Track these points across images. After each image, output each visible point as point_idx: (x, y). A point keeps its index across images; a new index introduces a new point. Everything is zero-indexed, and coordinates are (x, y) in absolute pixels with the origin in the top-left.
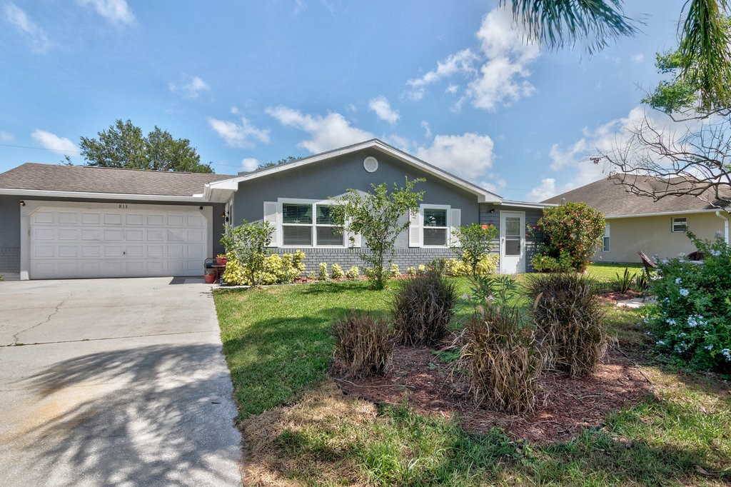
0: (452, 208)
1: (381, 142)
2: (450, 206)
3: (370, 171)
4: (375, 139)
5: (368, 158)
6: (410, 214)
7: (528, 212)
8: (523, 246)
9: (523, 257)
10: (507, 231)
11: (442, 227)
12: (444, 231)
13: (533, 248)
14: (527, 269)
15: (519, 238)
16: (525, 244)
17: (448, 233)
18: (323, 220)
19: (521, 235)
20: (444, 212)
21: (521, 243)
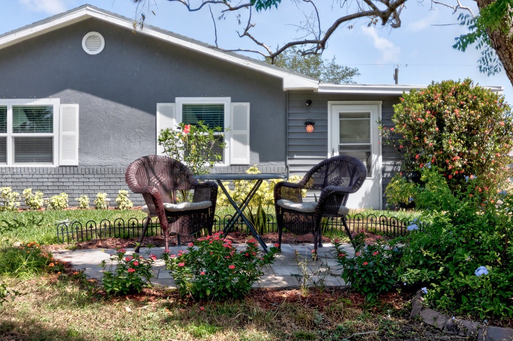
0: (233, 101)
1: (96, 8)
2: (229, 99)
3: (90, 53)
4: (86, 5)
5: (89, 35)
6: (158, 113)
7: (389, 101)
8: (378, 161)
9: (376, 181)
10: (342, 136)
11: (216, 134)
12: (221, 139)
13: (395, 165)
14: (384, 203)
15: (369, 147)
16: (381, 157)
17: (226, 141)
18: (23, 128)
19: (372, 143)
20: (221, 108)
21: (374, 157)
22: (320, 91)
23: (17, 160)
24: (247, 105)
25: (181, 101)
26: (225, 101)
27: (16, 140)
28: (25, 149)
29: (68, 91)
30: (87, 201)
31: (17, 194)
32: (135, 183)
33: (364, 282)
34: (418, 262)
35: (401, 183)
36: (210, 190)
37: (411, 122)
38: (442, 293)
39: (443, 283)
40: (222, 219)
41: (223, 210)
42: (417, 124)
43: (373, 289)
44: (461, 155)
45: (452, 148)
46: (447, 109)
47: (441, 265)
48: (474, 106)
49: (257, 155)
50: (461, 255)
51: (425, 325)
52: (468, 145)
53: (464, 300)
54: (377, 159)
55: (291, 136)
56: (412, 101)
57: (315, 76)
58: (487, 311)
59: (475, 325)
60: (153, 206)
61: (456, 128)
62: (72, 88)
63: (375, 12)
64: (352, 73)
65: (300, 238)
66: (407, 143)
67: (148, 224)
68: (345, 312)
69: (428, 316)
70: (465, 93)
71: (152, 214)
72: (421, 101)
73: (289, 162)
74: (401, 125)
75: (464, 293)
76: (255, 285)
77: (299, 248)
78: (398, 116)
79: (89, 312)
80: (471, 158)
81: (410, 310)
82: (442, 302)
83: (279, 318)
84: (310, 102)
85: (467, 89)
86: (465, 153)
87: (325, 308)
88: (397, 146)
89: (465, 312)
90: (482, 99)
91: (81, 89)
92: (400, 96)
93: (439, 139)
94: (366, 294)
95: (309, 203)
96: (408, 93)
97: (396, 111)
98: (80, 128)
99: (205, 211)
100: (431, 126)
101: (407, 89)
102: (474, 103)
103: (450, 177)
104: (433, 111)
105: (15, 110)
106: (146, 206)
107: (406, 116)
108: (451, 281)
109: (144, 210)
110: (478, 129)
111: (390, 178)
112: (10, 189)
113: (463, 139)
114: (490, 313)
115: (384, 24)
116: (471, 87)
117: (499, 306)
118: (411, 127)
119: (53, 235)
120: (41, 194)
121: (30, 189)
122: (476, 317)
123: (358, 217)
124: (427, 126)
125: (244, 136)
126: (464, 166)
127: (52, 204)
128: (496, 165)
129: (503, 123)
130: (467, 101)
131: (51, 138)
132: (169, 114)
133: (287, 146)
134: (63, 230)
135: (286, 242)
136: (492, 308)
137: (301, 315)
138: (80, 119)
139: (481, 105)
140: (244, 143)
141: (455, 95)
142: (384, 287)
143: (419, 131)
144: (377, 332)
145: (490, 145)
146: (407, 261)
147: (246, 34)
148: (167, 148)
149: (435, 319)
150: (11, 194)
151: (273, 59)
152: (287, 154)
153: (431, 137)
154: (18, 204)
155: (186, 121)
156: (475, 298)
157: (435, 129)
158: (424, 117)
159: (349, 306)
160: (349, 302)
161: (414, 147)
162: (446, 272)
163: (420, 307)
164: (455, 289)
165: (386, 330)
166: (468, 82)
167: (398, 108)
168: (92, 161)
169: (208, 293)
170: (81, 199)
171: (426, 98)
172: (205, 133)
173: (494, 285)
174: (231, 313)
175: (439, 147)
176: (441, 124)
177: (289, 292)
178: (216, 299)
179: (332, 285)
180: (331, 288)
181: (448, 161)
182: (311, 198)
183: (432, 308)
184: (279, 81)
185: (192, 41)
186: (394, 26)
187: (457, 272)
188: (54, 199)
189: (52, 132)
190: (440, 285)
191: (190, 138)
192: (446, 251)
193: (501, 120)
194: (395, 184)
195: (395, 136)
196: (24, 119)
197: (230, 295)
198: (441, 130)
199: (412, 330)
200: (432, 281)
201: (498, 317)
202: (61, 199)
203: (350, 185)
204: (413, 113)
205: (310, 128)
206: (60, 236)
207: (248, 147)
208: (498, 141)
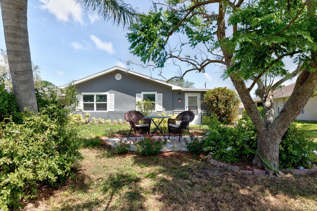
0: (158, 93)
3: (117, 79)
4: (117, 66)
5: (117, 74)
6: (136, 97)
7: (203, 93)
8: (200, 111)
9: (199, 116)
10: (189, 103)
11: (153, 102)
12: (154, 104)
13: (204, 112)
14: (201, 122)
15: (197, 106)
16: (200, 109)
17: (156, 105)
18: (99, 101)
19: (198, 105)
20: (154, 95)
21: (198, 109)
22: (182, 90)
23: (97, 110)
24: (162, 94)
25: (143, 93)
26: (155, 93)
27: (97, 104)
28: (100, 107)
29: (111, 90)
30: (116, 122)
31: (97, 119)
32: (127, 119)
33: (193, 150)
34: (209, 144)
35: (206, 117)
36: (149, 121)
37: (209, 99)
38: (217, 154)
39: (217, 151)
40: (153, 128)
41: (153, 126)
42: (211, 100)
43: (196, 152)
44: (224, 109)
45: (221, 107)
46: (219, 96)
47: (216, 146)
48: (227, 95)
49: (164, 109)
50: (222, 143)
51: (211, 164)
52: (226, 106)
53: (223, 157)
54: (199, 110)
55: (174, 103)
56: (209, 93)
57: (181, 86)
58: (230, 161)
59: (227, 165)
60: (132, 125)
61: (222, 101)
62: (112, 90)
63: (197, 69)
64: (193, 84)
65: (176, 135)
66: (208, 105)
67: (131, 130)
68: (187, 160)
69: (212, 162)
70: (225, 91)
71: (132, 128)
72: (212, 93)
73: (174, 111)
74: (206, 100)
75: (223, 154)
76: (161, 150)
77: (175, 138)
78: (205, 97)
79: (111, 159)
80: (227, 110)
81: (207, 159)
82: (217, 157)
83: (167, 162)
84: (180, 93)
85: (225, 90)
86: (225, 108)
87: (181, 158)
88: (205, 106)
89: (223, 160)
90: (230, 92)
91: (115, 90)
92: (206, 91)
93: (217, 104)
94: (194, 154)
95: (178, 125)
96: (208, 91)
97: (205, 96)
98: (115, 101)
99: (147, 127)
100: (215, 100)
101: (208, 90)
102: (227, 94)
103: (220, 115)
104: (215, 96)
105: (96, 95)
106: (130, 126)
107: (207, 97)
108: (219, 151)
109: (130, 127)
110: (229, 101)
111: (203, 115)
112: (95, 118)
113: (224, 104)
114: (231, 161)
115: (200, 72)
116: (227, 89)
117: (234, 159)
118: (209, 101)
119: (104, 133)
120: (103, 119)
121: (100, 118)
122: (227, 162)
123: (193, 128)
124: (214, 100)
125: (161, 103)
126: (225, 112)
127: (107, 122)
128: (234, 112)
129: (236, 100)
130: (225, 93)
131: (107, 103)
132: (140, 97)
133: (173, 106)
134: (107, 132)
135: (171, 136)
136: (232, 160)
137: (174, 161)
138: (115, 98)
139: (230, 94)
140: (161, 105)
141: (222, 91)
142: (199, 152)
143: (211, 102)
144: (196, 167)
145: (232, 106)
146: (206, 144)
147: (160, 75)
148: (139, 107)
149: (214, 162)
150: (95, 120)
151: (167, 82)
152: (173, 108)
153: (215, 104)
154: (97, 122)
155: (144, 99)
156: (226, 156)
157: (215, 101)
158: (213, 98)
159: (188, 158)
160: (188, 156)
161: (210, 106)
162: (218, 148)
163: (210, 158)
164: (220, 153)
165: (199, 166)
166: (226, 88)
167: (205, 95)
168: (118, 110)
169: (146, 153)
170: (114, 121)
171: (213, 92)
172: (150, 102)
173: (232, 152)
174: (153, 160)
175: (217, 107)
176: (218, 100)
177: (171, 153)
178: (149, 155)
179: (184, 150)
180: (183, 151)
181: (220, 111)
182: (178, 123)
183: (213, 159)
184: (171, 87)
185: (146, 76)
186: (203, 72)
187: (221, 148)
188: (107, 121)
189: (107, 102)
190: (216, 152)
191: (145, 104)
192: (218, 141)
193: (235, 99)
194: (204, 117)
195: (204, 103)
196: (99, 98)
197: (153, 154)
198: (218, 102)
199: (207, 166)
200: (213, 150)
201: (233, 162)
202: (109, 121)
203: (190, 120)
204: (210, 97)
205: (180, 101)
206: (106, 134)
207: (162, 106)
208: (235, 105)
